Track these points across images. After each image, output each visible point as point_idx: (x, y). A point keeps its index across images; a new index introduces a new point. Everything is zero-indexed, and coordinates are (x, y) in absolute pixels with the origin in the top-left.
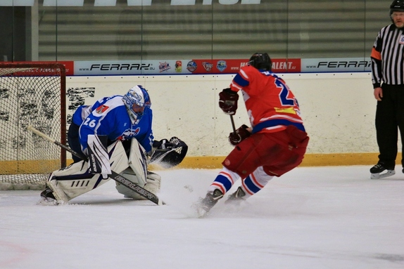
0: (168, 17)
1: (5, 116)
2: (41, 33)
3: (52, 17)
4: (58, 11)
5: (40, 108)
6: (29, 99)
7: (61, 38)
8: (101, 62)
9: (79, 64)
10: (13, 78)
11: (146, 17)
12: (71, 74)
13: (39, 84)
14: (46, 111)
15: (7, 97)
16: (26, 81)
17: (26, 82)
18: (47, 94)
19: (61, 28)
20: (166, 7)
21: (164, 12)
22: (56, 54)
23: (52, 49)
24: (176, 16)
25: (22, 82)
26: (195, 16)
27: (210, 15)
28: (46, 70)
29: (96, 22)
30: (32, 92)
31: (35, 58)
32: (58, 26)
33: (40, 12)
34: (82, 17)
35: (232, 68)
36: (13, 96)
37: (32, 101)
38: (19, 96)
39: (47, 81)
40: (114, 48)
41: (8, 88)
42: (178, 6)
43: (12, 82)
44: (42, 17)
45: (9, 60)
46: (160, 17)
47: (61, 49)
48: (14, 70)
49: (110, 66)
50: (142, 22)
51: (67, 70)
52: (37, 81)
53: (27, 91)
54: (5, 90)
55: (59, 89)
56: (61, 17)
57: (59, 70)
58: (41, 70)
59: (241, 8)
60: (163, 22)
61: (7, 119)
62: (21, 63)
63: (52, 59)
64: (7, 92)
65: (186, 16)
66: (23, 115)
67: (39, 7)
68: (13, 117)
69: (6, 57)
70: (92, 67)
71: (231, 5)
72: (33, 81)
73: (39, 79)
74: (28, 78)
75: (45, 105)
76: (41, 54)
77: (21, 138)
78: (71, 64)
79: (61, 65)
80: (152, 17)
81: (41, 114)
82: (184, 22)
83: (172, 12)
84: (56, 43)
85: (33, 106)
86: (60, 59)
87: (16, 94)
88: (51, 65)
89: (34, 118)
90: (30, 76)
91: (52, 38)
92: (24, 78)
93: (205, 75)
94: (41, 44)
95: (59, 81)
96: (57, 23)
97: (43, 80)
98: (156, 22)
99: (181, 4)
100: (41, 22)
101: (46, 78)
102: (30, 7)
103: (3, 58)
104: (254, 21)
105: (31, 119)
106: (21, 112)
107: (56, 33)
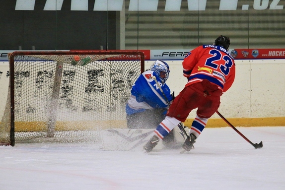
0: (217, 18)
1: (101, 88)
2: (127, 30)
3: (135, 19)
4: (139, 14)
5: (126, 83)
6: (118, 76)
7: (141, 33)
8: (169, 51)
9: (154, 52)
10: (107, 62)
11: (201, 18)
12: (148, 59)
13: (125, 66)
14: (130, 85)
15: (103, 75)
16: (116, 64)
17: (117, 65)
18: (131, 73)
19: (141, 26)
20: (216, 11)
21: (214, 15)
22: (138, 45)
23: (135, 41)
24: (223, 18)
25: (113, 64)
26: (236, 18)
27: (247, 17)
28: (131, 56)
29: (166, 22)
30: (121, 72)
31: (123, 48)
32: (139, 25)
33: (127, 15)
34: (156, 18)
35: (263, 55)
36: (107, 75)
37: (121, 78)
38: (111, 74)
39: (131, 64)
40: (179, 41)
41: (103, 69)
42: (225, 11)
43: (106, 64)
44: (128, 19)
45: (104, 49)
46: (211, 18)
47: (141, 41)
48: (108, 56)
49: (176, 54)
50: (198, 22)
51: (145, 56)
52: (124, 64)
53: (117, 71)
54: (101, 70)
55: (140, 70)
56: (141, 19)
57: (139, 56)
58: (127, 56)
59: (269, 12)
60: (214, 22)
61: (102, 91)
62: (113, 51)
63: (135, 49)
64: (103, 72)
65: (230, 18)
66: (114, 88)
67: (126, 11)
68: (107, 89)
69: (102, 47)
70: (163, 54)
71: (262, 10)
72: (121, 64)
73: (126, 62)
74: (117, 62)
75: (130, 81)
76: (127, 45)
77: (113, 104)
78: (148, 52)
79: (141, 53)
80: (205, 18)
81: (127, 87)
82: (228, 22)
83: (220, 15)
84: (138, 37)
85: (121, 81)
86: (141, 48)
87: (109, 73)
88: (134, 53)
89: (122, 90)
90: (119, 60)
91: (135, 33)
92: (115, 62)
93: (243, 60)
94: (127, 37)
95: (140, 64)
96: (138, 22)
97: (128, 63)
98: (208, 22)
99: (227, 9)
100: (127, 22)
101: (130, 62)
102: (119, 12)
103: (100, 48)
104: (278, 22)
105: (120, 90)
106: (113, 86)
107: (138, 30)
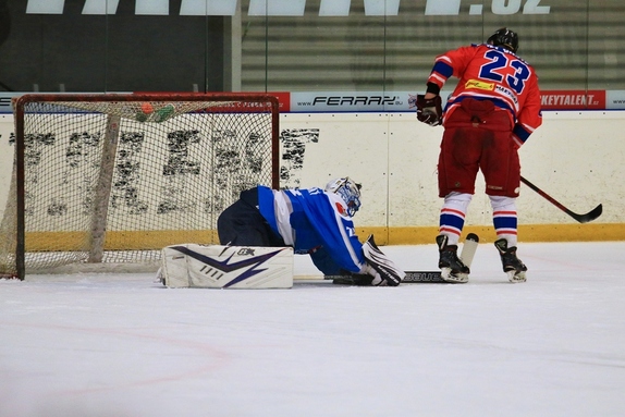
0: (421, 31)
1: (194, 167)
2: (244, 53)
3: (259, 31)
4: (268, 22)
5: (243, 157)
6: (227, 144)
7: (273, 60)
8: (328, 94)
9: (298, 97)
10: (206, 115)
11: (391, 31)
12: (287, 110)
13: (242, 124)
14: (251, 161)
15: (198, 141)
16: (224, 119)
17: (225, 121)
18: (253, 137)
19: (272, 46)
20: (419, 17)
21: (415, 24)
22: (266, 82)
23: (260, 75)
24: (432, 31)
25: (218, 120)
26: (458, 31)
27: (479, 29)
28: (252, 105)
29: (322, 39)
30: (233, 135)
31: (236, 87)
32: (269, 43)
33: (244, 24)
34: (300, 31)
36: (206, 140)
37: (232, 147)
38: (214, 140)
39: (253, 120)
40: (348, 75)
41: (199, 129)
42: (435, 16)
43: (205, 121)
44: (246, 31)
45: (200, 91)
46: (409, 31)
47: (272, 75)
48: (207, 104)
49: (341, 100)
50: (386, 38)
51: (281, 105)
52: (239, 120)
53: (225, 134)
54: (195, 132)
55: (270, 131)
56: (272, 31)
57: (269, 104)
58: (245, 104)
59: (522, 19)
60: (414, 38)
61: (197, 172)
62: (217, 95)
63: (260, 89)
64: (198, 135)
65: (446, 31)
66: (221, 166)
67: (242, 17)
68: (205, 168)
69: (196, 86)
70: (315, 101)
71: (508, 16)
72: (234, 119)
73: (243, 116)
74: (226, 115)
75: (250, 153)
76: (244, 83)
77: (217, 198)
78: (286, 96)
79: (272, 98)
80: (398, 31)
81: (244, 165)
82: (442, 38)
83: (427, 24)
84: (266, 68)
85: (234, 154)
86: (272, 89)
87: (210, 137)
88: (259, 98)
89: (235, 171)
90: (229, 113)
91: (260, 60)
92: (221, 115)
94: (244, 68)
95: (270, 120)
96: (266, 39)
97: (248, 118)
98: (403, 39)
99: (439, 14)
100: (244, 38)
101: (251, 115)
102: (230, 17)
103: (192, 87)
104: (540, 38)
105: (231, 171)
106: (217, 162)
107: (266, 53)
